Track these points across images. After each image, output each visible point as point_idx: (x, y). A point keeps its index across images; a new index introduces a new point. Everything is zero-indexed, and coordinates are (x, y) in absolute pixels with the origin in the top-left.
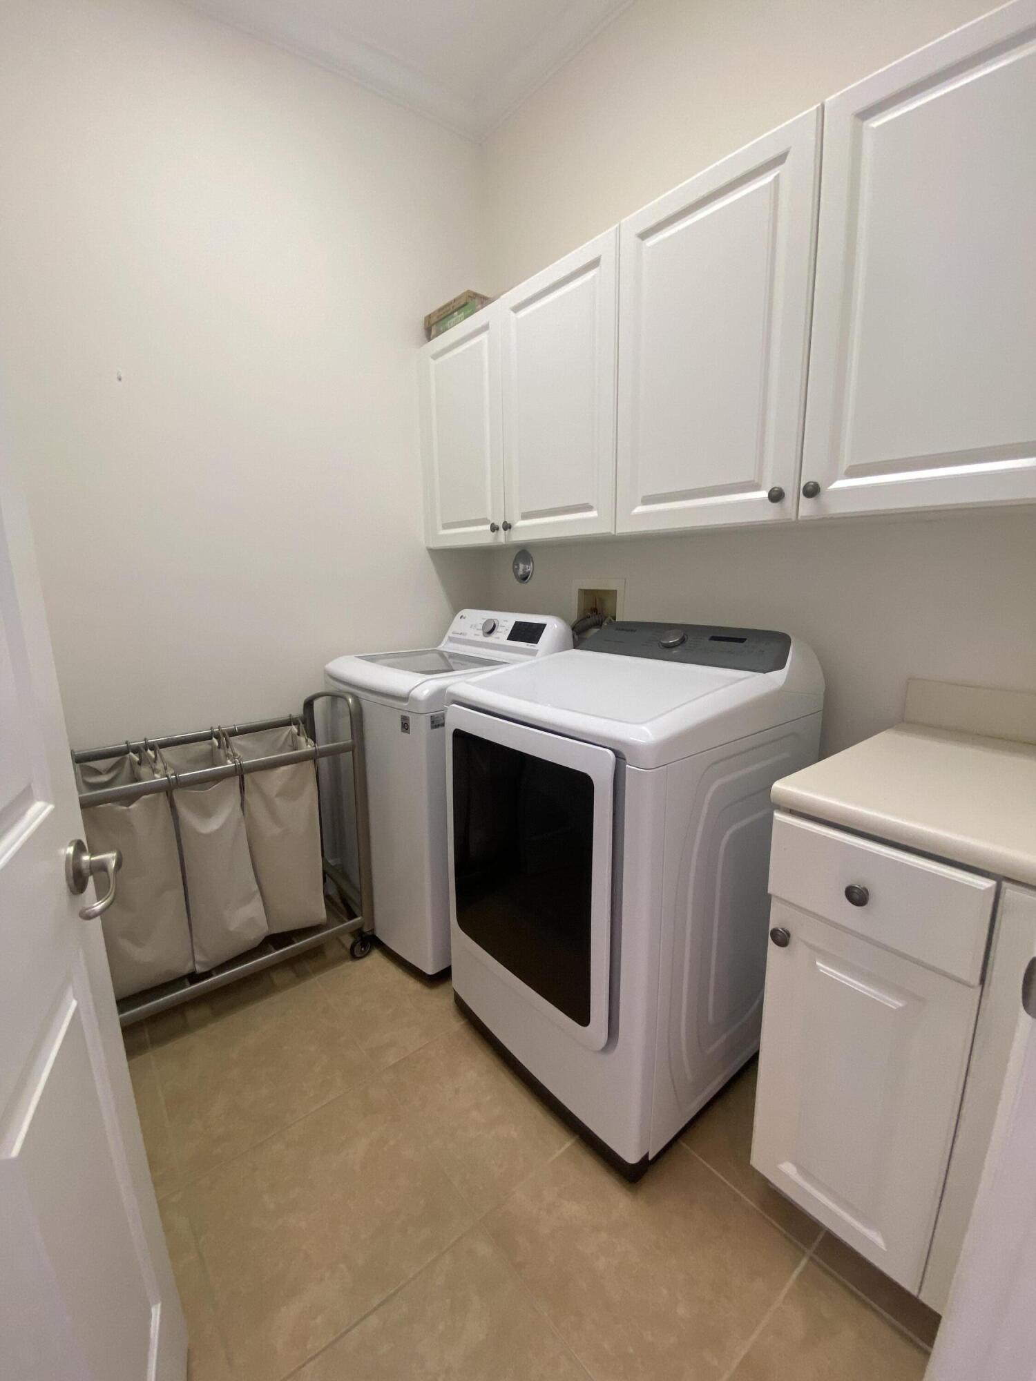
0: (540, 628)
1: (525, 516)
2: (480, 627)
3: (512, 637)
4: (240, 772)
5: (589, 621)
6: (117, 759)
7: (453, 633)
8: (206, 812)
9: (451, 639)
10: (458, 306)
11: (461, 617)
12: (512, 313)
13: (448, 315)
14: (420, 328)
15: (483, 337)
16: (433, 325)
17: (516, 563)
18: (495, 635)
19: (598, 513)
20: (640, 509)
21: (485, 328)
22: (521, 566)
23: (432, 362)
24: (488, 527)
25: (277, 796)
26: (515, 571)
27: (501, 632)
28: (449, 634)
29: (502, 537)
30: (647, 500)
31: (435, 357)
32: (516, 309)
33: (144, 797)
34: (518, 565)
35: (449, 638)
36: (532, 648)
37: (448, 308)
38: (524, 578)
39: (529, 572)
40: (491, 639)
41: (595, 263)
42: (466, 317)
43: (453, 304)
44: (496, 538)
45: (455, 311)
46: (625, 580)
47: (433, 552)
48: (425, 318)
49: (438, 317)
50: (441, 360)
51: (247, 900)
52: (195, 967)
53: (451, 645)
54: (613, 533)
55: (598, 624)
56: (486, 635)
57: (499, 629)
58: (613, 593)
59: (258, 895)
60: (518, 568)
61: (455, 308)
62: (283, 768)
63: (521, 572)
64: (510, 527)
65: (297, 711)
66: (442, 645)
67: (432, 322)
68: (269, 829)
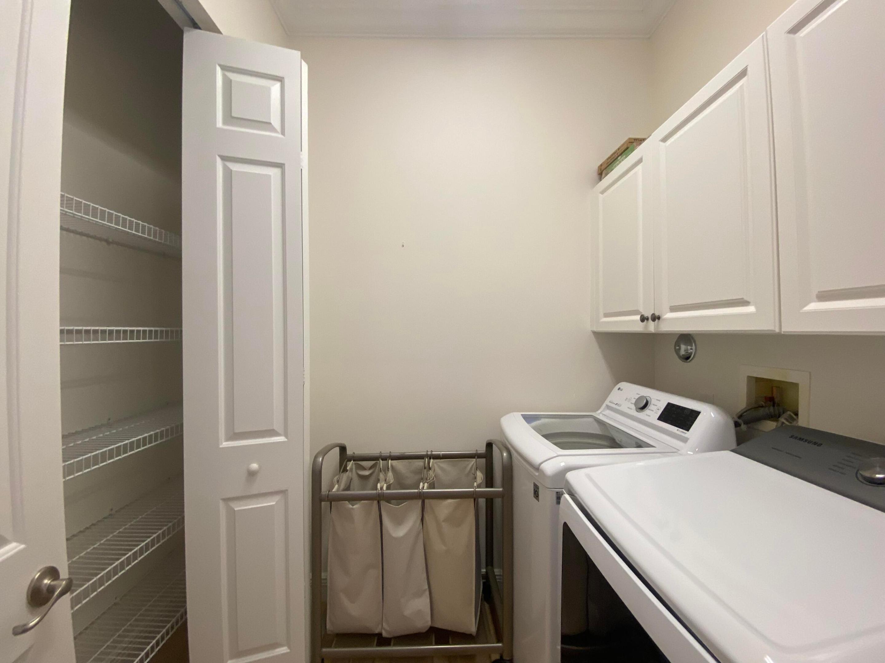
0: (694, 415)
1: (673, 309)
2: (634, 401)
3: (664, 417)
4: (423, 497)
5: (762, 412)
6: (373, 462)
7: (610, 402)
8: (399, 521)
9: (608, 407)
10: (621, 152)
11: (619, 389)
12: (661, 143)
13: (615, 159)
14: (595, 175)
15: (639, 167)
16: (603, 170)
17: (677, 344)
18: (647, 411)
19: (757, 308)
20: (814, 306)
21: (640, 161)
22: (683, 347)
23: (601, 195)
24: (638, 317)
25: (444, 521)
26: (677, 351)
27: (652, 411)
28: (607, 402)
29: (651, 327)
30: (823, 297)
31: (603, 192)
32: (664, 140)
33: (363, 501)
34: (679, 346)
35: (607, 406)
36: (683, 434)
37: (614, 156)
38: (687, 358)
39: (691, 353)
40: (642, 415)
41: (743, 74)
42: (626, 157)
43: (618, 152)
44: (646, 327)
45: (619, 156)
46: (810, 373)
47: (597, 334)
48: (599, 167)
49: (607, 164)
50: (605, 194)
51: (419, 594)
52: (382, 630)
53: (608, 412)
54: (777, 330)
55: (774, 417)
56: (638, 410)
57: (651, 407)
58: (795, 386)
59: (427, 593)
60: (680, 349)
61: (619, 154)
62: (450, 501)
63: (682, 352)
64: (659, 318)
65: (482, 449)
66: (599, 411)
67: (602, 169)
68: (438, 546)
